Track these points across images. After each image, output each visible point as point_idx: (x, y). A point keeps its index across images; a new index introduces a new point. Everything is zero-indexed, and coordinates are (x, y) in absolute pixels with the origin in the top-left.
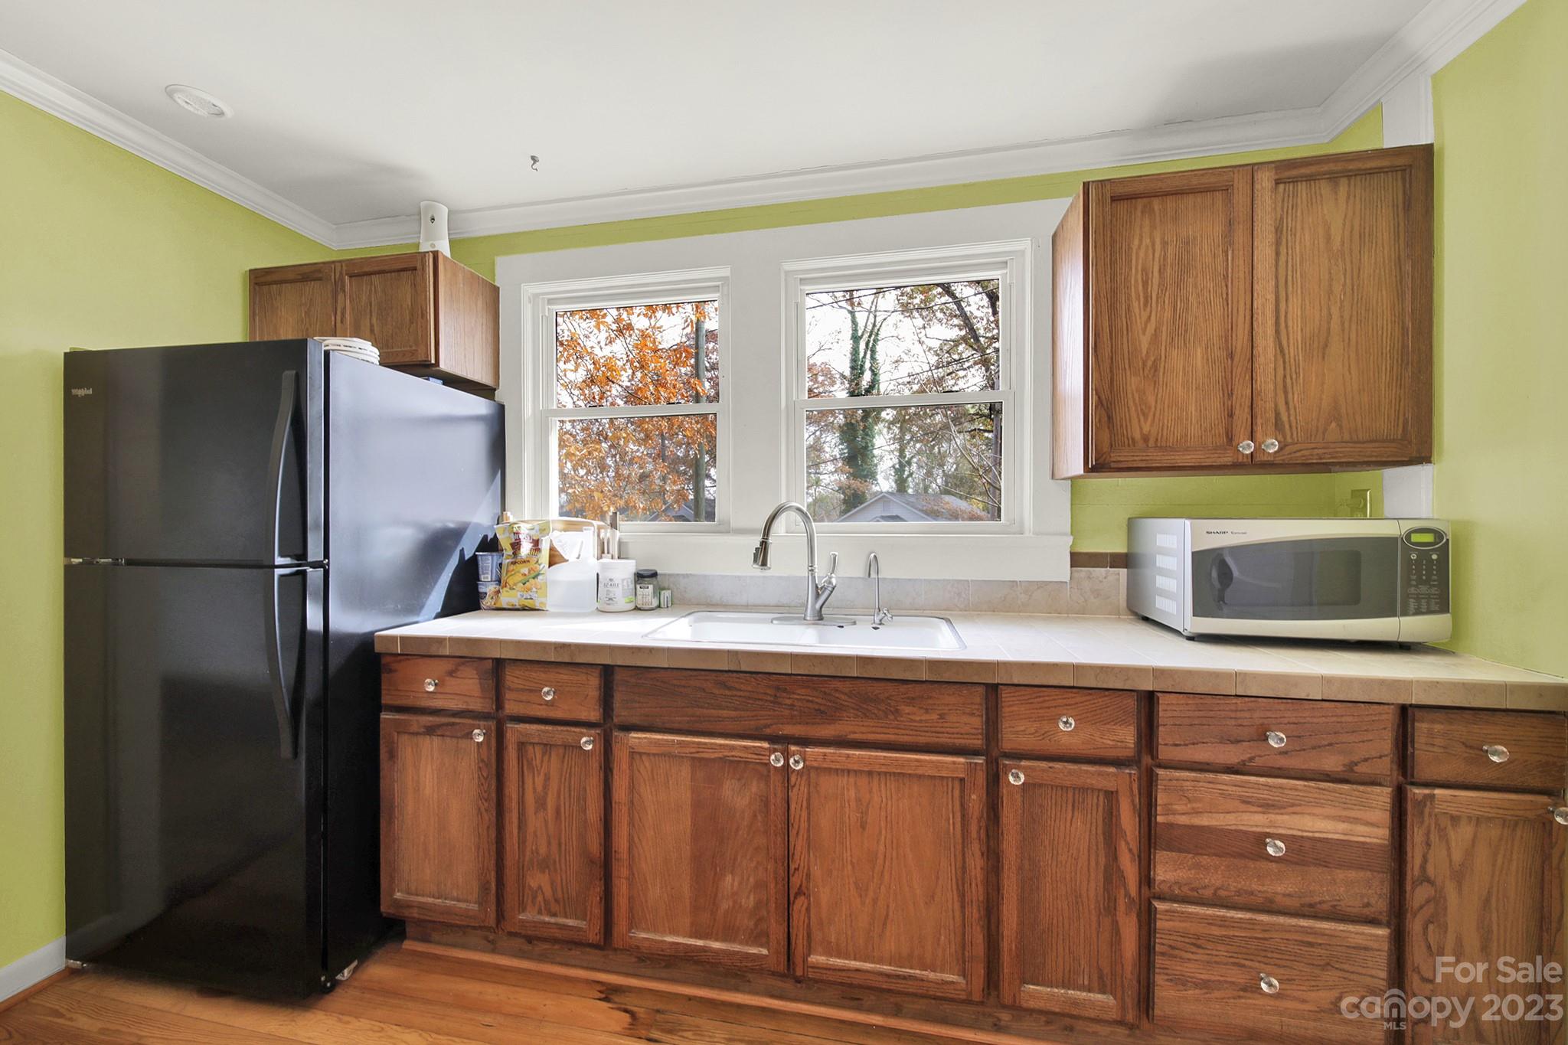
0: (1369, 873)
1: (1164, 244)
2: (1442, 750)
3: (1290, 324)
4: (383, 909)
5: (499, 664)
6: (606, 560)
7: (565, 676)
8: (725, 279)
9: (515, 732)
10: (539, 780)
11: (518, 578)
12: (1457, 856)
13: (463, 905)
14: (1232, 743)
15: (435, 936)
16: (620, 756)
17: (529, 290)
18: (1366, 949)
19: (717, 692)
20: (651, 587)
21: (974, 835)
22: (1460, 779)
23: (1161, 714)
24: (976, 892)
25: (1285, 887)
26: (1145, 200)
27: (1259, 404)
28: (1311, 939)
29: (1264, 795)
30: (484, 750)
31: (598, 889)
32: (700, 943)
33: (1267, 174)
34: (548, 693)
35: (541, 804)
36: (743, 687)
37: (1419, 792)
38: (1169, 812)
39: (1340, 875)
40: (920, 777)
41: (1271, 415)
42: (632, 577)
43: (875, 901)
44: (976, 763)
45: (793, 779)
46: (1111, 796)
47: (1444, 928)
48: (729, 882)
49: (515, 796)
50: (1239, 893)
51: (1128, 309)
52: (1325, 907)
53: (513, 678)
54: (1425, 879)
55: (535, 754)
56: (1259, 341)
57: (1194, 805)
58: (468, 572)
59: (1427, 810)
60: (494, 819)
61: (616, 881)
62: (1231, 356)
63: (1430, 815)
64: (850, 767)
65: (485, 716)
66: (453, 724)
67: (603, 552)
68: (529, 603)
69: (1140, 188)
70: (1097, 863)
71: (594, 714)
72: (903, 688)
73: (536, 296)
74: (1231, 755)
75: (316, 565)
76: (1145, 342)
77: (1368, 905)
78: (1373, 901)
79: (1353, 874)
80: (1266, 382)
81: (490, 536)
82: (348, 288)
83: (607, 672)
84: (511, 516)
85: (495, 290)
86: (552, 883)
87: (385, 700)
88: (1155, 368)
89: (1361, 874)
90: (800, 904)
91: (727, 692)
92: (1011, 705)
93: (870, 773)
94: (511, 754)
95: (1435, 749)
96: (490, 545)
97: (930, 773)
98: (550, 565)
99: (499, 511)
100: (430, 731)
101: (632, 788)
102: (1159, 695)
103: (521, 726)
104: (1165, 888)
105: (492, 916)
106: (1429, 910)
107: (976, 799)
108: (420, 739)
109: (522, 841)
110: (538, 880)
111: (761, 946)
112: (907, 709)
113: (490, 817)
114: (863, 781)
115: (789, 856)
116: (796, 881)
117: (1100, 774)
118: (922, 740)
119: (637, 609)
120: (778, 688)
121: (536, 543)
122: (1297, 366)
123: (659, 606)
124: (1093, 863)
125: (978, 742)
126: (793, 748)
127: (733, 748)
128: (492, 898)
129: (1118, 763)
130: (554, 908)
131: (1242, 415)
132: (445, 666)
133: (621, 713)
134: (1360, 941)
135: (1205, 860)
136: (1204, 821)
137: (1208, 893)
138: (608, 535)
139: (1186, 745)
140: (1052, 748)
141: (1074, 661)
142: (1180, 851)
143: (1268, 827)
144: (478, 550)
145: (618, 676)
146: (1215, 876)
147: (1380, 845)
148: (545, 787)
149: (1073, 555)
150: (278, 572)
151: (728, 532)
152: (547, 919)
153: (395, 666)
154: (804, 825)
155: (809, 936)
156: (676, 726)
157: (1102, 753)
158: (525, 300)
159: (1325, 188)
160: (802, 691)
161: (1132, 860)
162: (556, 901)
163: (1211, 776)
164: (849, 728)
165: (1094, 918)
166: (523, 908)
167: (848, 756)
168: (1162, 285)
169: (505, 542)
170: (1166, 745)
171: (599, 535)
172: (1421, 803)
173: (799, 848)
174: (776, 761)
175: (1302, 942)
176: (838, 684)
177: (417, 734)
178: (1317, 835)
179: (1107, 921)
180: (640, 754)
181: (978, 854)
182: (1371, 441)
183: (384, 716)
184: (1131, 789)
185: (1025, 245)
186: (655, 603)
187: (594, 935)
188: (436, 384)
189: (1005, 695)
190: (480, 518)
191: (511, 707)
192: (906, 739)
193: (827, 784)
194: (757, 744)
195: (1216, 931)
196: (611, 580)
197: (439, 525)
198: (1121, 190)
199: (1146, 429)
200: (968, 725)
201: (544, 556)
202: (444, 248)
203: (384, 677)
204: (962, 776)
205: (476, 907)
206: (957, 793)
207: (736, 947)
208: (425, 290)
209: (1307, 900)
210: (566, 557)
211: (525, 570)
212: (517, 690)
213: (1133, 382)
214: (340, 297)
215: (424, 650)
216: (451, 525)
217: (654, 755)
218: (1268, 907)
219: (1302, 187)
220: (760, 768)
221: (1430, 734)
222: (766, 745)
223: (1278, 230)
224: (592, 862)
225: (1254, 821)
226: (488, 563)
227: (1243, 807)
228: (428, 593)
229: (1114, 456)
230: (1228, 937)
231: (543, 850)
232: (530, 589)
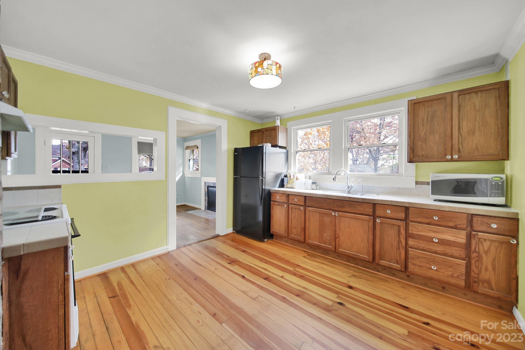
0: (460, 249)
1: (428, 112)
2: (480, 224)
3: (463, 128)
4: (271, 232)
5: (288, 195)
6: (306, 179)
7: (298, 197)
8: (331, 122)
9: (290, 206)
10: (294, 214)
11: (291, 182)
12: (486, 248)
13: (282, 233)
14: (427, 218)
15: (278, 239)
16: (307, 211)
17: (293, 128)
18: (460, 264)
19: (323, 201)
20: (315, 185)
21: (370, 230)
22: (485, 231)
23: (410, 211)
24: (371, 241)
25: (440, 249)
26: (423, 103)
27: (454, 147)
28: (445, 260)
29: (434, 229)
30: (286, 209)
31: (303, 233)
32: (320, 244)
33: (457, 94)
34: (296, 200)
35: (294, 218)
36: (328, 201)
37: (474, 233)
38: (412, 231)
39: (453, 248)
40: (360, 219)
41: (457, 150)
42: (311, 183)
43: (351, 241)
44: (371, 218)
45: (336, 217)
46: (399, 226)
47: (482, 264)
48: (325, 234)
49: (291, 216)
50: (428, 249)
51: (418, 127)
52: (450, 254)
53: (290, 197)
54: (475, 251)
55: (294, 210)
56: (454, 133)
57: (418, 230)
58: (282, 181)
59: (476, 237)
60: (287, 220)
61: (306, 232)
62: (446, 136)
63: (477, 238)
64: (347, 216)
65: (286, 203)
66: (281, 204)
67: (306, 178)
68: (292, 187)
69: (421, 100)
70: (396, 239)
71: (303, 204)
72: (357, 203)
73: (294, 129)
74: (427, 221)
75: (264, 178)
76: (423, 134)
77: (461, 255)
78: (462, 255)
79: (456, 248)
80: (455, 141)
81: (286, 175)
82: (265, 133)
83: (305, 197)
84: (289, 171)
85: (287, 129)
86: (296, 231)
87: (272, 200)
88: (425, 140)
89: (459, 249)
90: (337, 239)
91: (325, 202)
92: (378, 207)
93: (351, 218)
94: (290, 209)
95: (479, 224)
96: (286, 176)
97: (362, 219)
98: (296, 180)
99: (287, 170)
100: (278, 205)
101: (309, 217)
102: (410, 208)
103: (291, 205)
104: (411, 246)
105: (287, 235)
106: (476, 259)
107: (371, 224)
108: (277, 206)
109: (292, 224)
110: (294, 230)
111: (331, 246)
112: (358, 207)
113: (287, 219)
114: (349, 219)
115: (336, 231)
116: (337, 235)
117: (397, 222)
118: (360, 212)
119: (312, 189)
120: (334, 202)
121: (294, 176)
122: (465, 138)
123: (317, 189)
124: (395, 239)
125: (371, 214)
126: (336, 212)
127: (326, 211)
128: (287, 232)
129: (401, 220)
130: (296, 235)
131: (449, 149)
132: (280, 195)
133: (307, 204)
134: (458, 263)
135: (420, 241)
136: (420, 233)
137: (421, 248)
138: (307, 174)
139: (416, 218)
140: (387, 216)
141: (392, 200)
142: (414, 239)
143: (435, 236)
144: (284, 177)
145: (307, 198)
146: (423, 244)
147: (464, 243)
148: (295, 215)
149: (416, 182)
150: (260, 179)
151: (331, 175)
152: (295, 237)
153: (273, 194)
154: (338, 226)
155: (339, 246)
156: (316, 207)
157: (397, 218)
158: (292, 130)
159: (474, 95)
160: (338, 202)
161: (404, 239)
162: (297, 234)
163: (422, 225)
164: (347, 209)
165: (396, 250)
166: (292, 235)
167: (346, 214)
168: (427, 121)
169: (288, 176)
170: (411, 217)
171: (305, 174)
172: (474, 236)
173: (337, 230)
174: (333, 214)
175: (443, 261)
176: (345, 201)
177: (276, 205)
178: (447, 239)
179: (398, 251)
180: (310, 211)
181: (371, 234)
182: (488, 155)
183: (271, 202)
184: (403, 226)
185: (403, 108)
186: (316, 188)
187: (303, 240)
188: (278, 148)
189: (377, 205)
190: (284, 171)
191: (290, 202)
192: (358, 212)
193: (343, 219)
194: (330, 211)
195: (423, 256)
196: (307, 183)
197: (277, 172)
198: (415, 102)
199: (423, 153)
200: (369, 210)
201: (295, 178)
202: (279, 125)
203: (272, 196)
204: (368, 220)
205: (284, 233)
206: (367, 223)
207: (326, 246)
208: (277, 133)
209: (445, 252)
210: (299, 178)
211: (292, 181)
212: (291, 199)
213: (420, 143)
214: (264, 134)
215: (277, 192)
216: (280, 172)
217: (313, 211)
218: (435, 252)
219: (467, 96)
220: (330, 215)
221: (477, 220)
222: (332, 211)
223: (459, 106)
224: (303, 228)
225: (432, 235)
226: (285, 179)
227: (430, 231)
228: (277, 184)
229: (414, 159)
230: (426, 257)
231: (295, 225)
232: (293, 184)
